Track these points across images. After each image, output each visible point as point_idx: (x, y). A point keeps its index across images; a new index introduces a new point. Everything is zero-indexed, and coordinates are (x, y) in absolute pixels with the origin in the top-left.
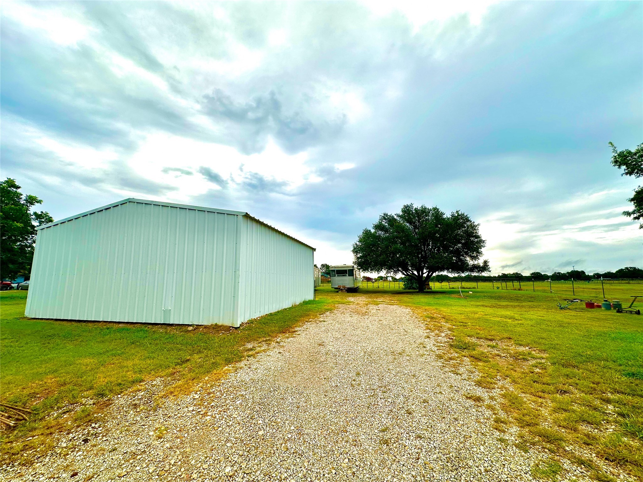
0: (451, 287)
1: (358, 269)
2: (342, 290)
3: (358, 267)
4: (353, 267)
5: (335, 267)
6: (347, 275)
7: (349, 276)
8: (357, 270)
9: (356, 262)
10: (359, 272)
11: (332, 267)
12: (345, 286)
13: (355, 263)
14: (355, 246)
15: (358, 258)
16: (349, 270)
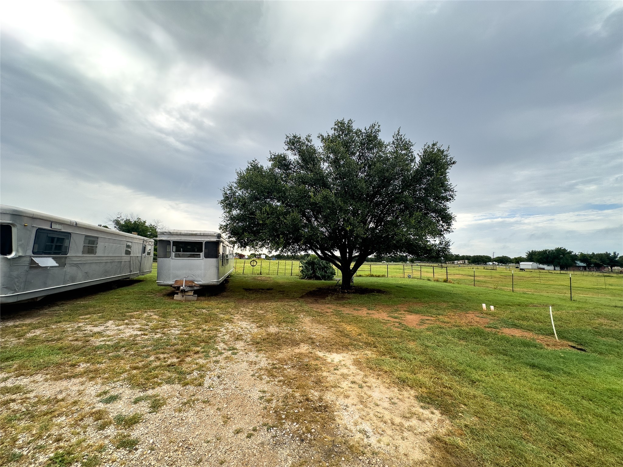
0: (358, 275)
1: (230, 242)
2: (183, 291)
3: (230, 237)
4: (219, 236)
5: (170, 234)
6: (202, 254)
7: (207, 256)
8: (228, 244)
9: (226, 226)
10: (232, 249)
11: (163, 233)
12: (193, 282)
13: (224, 228)
14: (228, 192)
15: (233, 219)
16: (207, 243)
